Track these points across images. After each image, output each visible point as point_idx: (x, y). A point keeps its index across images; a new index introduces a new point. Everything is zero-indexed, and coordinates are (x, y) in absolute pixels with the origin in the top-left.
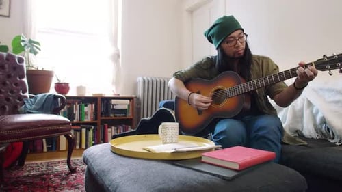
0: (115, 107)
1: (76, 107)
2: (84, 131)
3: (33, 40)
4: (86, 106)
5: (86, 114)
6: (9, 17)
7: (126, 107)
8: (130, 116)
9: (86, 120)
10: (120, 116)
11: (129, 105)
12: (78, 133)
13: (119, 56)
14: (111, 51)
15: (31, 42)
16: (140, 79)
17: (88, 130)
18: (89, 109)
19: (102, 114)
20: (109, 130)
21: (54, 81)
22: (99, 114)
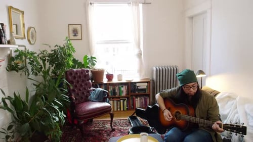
0: (139, 88)
1: (117, 88)
2: (122, 101)
3: (93, 56)
4: (122, 87)
5: (123, 91)
6: (81, 39)
7: (145, 87)
8: (147, 92)
9: (122, 95)
10: (142, 93)
11: (147, 86)
12: (119, 103)
13: (141, 54)
14: (136, 51)
15: (92, 58)
16: (155, 69)
17: (124, 100)
18: (124, 89)
19: (131, 91)
20: (136, 99)
21: (105, 74)
22: (130, 91)
